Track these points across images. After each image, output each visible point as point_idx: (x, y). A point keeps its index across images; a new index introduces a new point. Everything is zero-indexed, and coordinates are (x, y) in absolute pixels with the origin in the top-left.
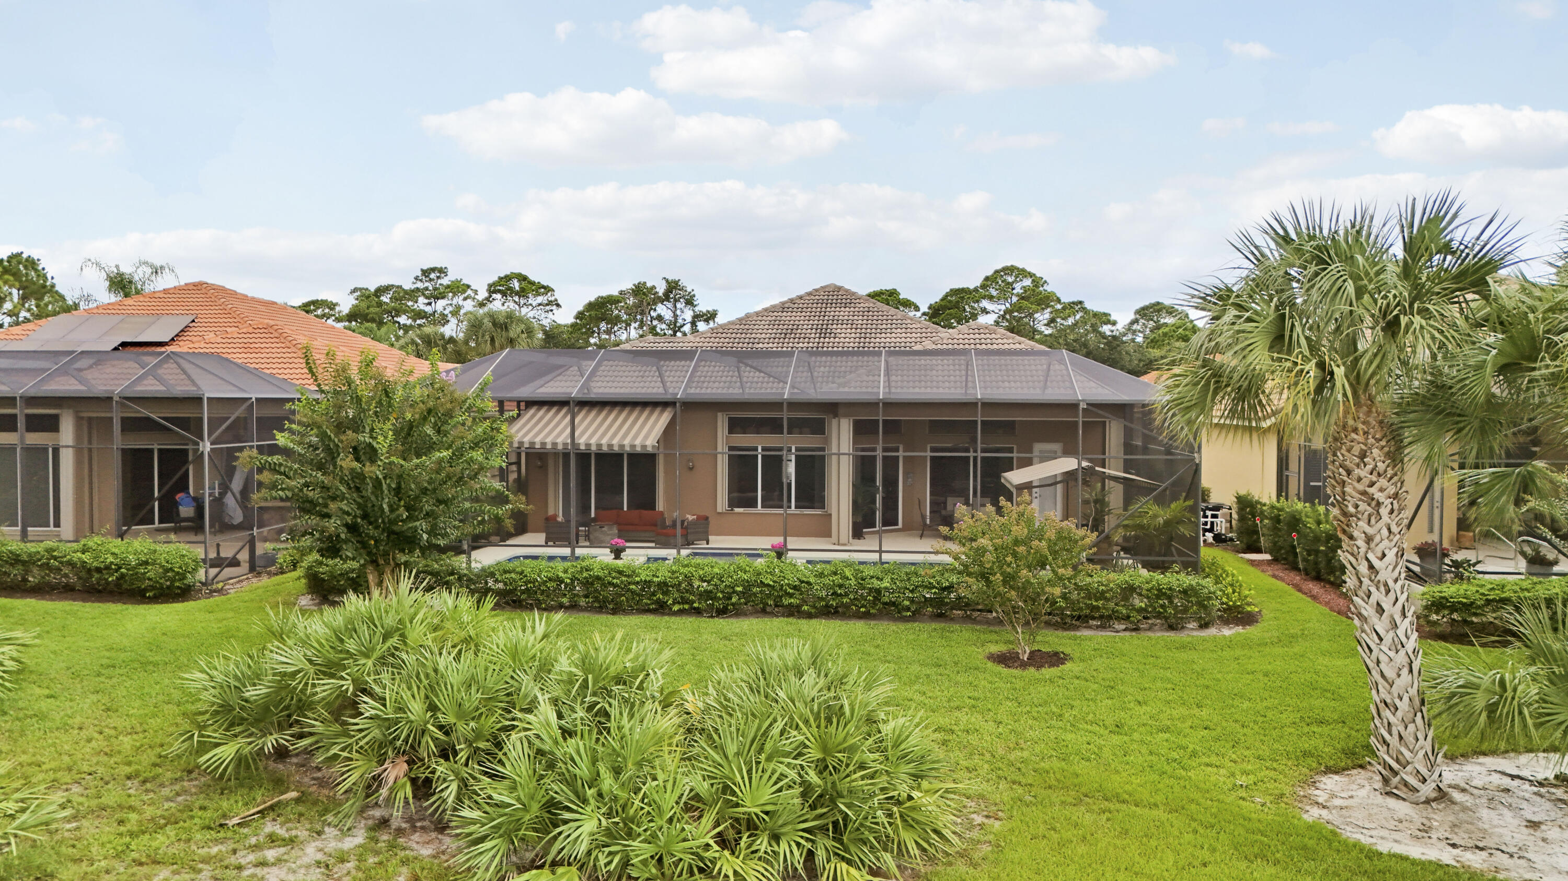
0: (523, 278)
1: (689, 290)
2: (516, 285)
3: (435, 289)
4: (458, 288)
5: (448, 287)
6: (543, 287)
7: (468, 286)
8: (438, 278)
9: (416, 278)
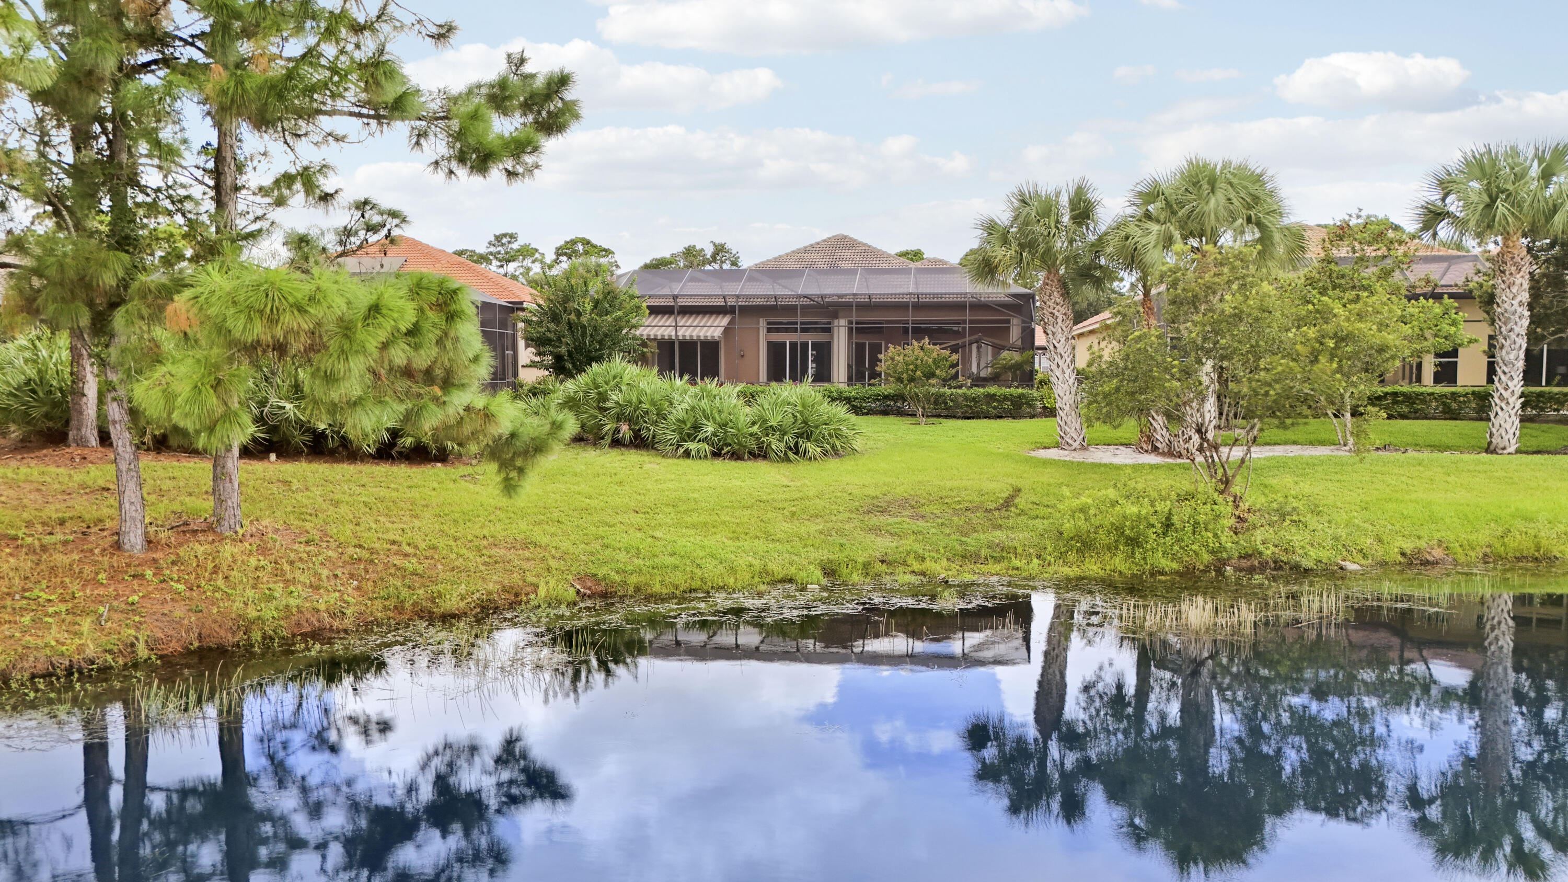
0: (587, 243)
1: (734, 252)
2: (580, 247)
3: (507, 253)
4: (527, 252)
5: (519, 251)
6: (605, 250)
7: (537, 250)
8: (509, 242)
9: (490, 243)
